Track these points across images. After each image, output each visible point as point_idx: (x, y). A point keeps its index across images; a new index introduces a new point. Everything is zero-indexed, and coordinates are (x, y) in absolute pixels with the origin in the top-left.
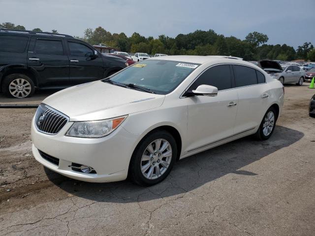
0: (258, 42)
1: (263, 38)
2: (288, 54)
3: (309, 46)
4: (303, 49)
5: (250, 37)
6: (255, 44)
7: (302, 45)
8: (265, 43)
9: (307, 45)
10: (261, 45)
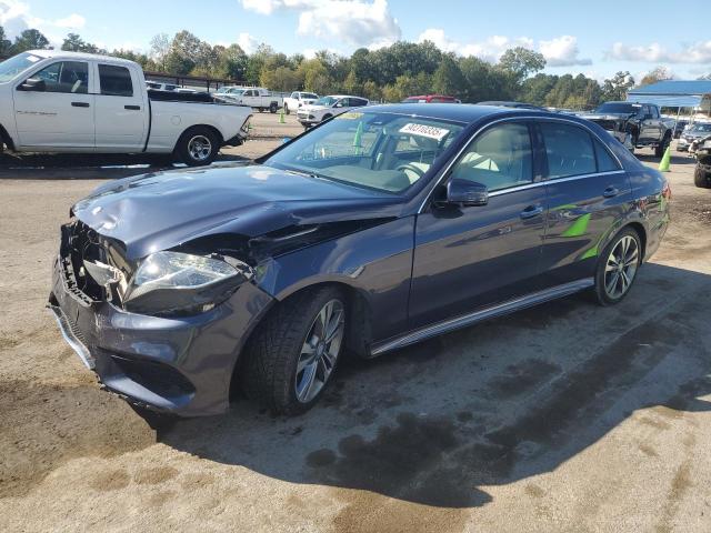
0: (524, 69)
1: (535, 62)
2: (587, 96)
3: (626, 80)
4: (614, 85)
5: (510, 57)
6: (520, 75)
7: (611, 77)
8: (540, 71)
9: (621, 76)
10: (532, 75)
